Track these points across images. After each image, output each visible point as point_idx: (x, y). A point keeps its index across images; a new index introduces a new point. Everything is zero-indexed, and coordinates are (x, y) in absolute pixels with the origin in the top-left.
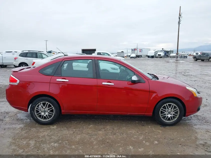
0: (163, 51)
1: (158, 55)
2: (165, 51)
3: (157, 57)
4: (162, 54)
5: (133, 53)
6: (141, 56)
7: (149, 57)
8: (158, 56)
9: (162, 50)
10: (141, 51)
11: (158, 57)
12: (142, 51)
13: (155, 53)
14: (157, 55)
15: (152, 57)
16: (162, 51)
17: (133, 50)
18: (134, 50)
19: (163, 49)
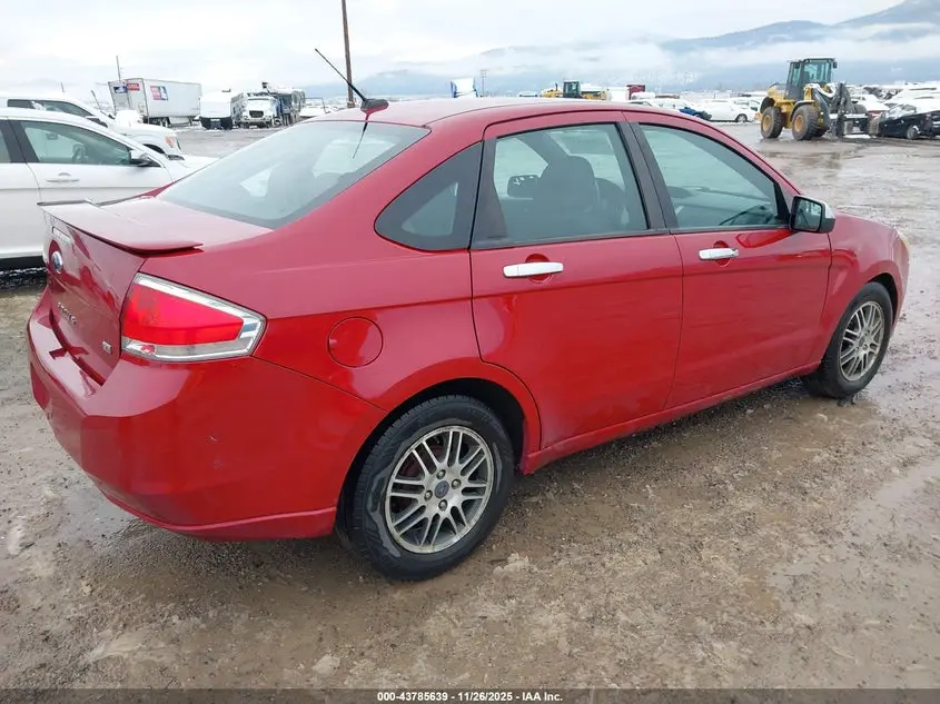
0: (266, 94)
1: (252, 113)
2: (276, 95)
3: (247, 125)
4: (268, 108)
5: (122, 104)
6: (168, 119)
7: (207, 123)
8: (249, 117)
9: (261, 89)
10: (160, 93)
11: (252, 124)
12: (164, 96)
13: (234, 105)
14: (246, 114)
15: (226, 124)
16: (261, 94)
17: (122, 90)
18: (126, 89)
19: (264, 85)
